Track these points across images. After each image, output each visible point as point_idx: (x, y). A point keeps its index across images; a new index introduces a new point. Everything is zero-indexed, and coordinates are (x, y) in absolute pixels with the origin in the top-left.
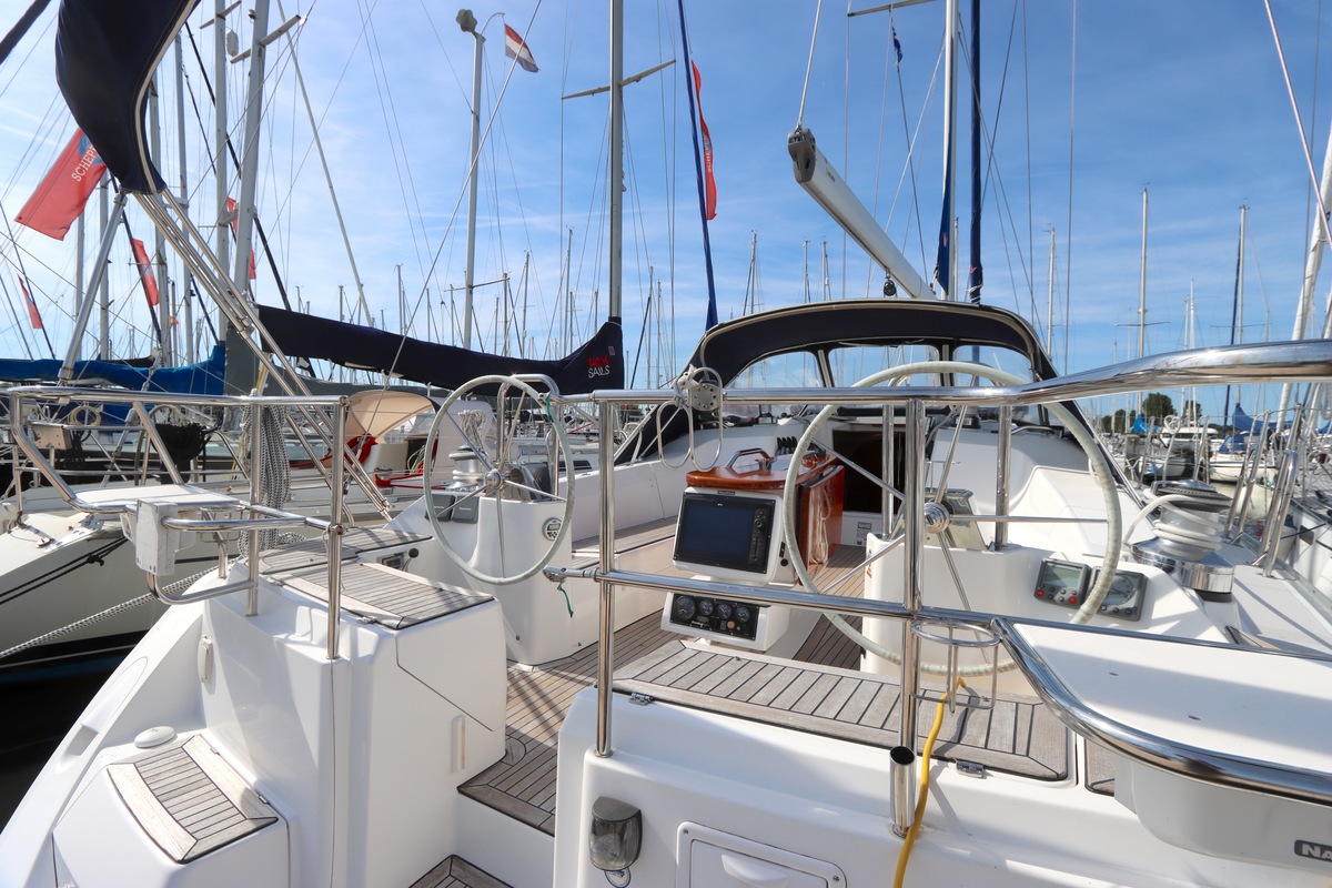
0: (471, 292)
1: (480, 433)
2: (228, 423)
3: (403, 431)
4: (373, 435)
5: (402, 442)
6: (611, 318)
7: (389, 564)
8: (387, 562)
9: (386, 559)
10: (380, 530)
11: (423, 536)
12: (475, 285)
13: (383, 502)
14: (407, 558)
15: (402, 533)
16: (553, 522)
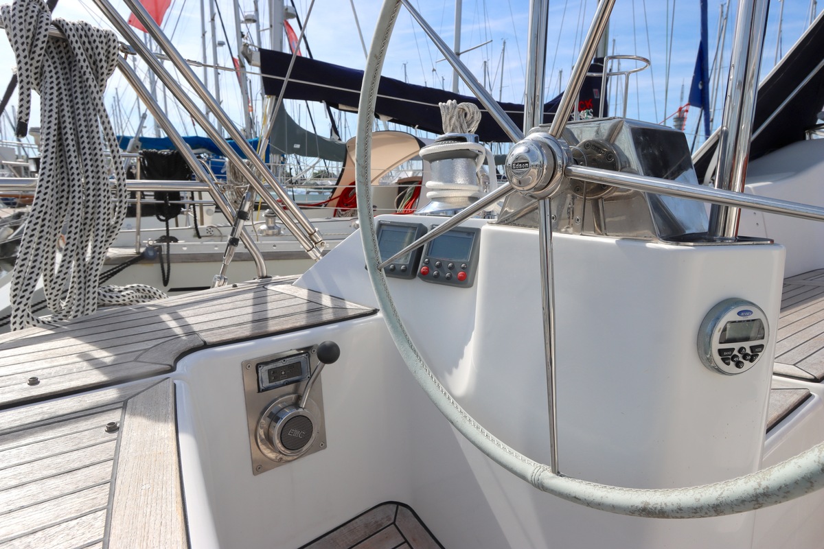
7: (274, 374)
8: (269, 371)
9: (266, 363)
10: (283, 289)
11: (359, 306)
12: (461, 52)
13: (311, 235)
14: (315, 361)
15: (321, 297)
16: (739, 314)
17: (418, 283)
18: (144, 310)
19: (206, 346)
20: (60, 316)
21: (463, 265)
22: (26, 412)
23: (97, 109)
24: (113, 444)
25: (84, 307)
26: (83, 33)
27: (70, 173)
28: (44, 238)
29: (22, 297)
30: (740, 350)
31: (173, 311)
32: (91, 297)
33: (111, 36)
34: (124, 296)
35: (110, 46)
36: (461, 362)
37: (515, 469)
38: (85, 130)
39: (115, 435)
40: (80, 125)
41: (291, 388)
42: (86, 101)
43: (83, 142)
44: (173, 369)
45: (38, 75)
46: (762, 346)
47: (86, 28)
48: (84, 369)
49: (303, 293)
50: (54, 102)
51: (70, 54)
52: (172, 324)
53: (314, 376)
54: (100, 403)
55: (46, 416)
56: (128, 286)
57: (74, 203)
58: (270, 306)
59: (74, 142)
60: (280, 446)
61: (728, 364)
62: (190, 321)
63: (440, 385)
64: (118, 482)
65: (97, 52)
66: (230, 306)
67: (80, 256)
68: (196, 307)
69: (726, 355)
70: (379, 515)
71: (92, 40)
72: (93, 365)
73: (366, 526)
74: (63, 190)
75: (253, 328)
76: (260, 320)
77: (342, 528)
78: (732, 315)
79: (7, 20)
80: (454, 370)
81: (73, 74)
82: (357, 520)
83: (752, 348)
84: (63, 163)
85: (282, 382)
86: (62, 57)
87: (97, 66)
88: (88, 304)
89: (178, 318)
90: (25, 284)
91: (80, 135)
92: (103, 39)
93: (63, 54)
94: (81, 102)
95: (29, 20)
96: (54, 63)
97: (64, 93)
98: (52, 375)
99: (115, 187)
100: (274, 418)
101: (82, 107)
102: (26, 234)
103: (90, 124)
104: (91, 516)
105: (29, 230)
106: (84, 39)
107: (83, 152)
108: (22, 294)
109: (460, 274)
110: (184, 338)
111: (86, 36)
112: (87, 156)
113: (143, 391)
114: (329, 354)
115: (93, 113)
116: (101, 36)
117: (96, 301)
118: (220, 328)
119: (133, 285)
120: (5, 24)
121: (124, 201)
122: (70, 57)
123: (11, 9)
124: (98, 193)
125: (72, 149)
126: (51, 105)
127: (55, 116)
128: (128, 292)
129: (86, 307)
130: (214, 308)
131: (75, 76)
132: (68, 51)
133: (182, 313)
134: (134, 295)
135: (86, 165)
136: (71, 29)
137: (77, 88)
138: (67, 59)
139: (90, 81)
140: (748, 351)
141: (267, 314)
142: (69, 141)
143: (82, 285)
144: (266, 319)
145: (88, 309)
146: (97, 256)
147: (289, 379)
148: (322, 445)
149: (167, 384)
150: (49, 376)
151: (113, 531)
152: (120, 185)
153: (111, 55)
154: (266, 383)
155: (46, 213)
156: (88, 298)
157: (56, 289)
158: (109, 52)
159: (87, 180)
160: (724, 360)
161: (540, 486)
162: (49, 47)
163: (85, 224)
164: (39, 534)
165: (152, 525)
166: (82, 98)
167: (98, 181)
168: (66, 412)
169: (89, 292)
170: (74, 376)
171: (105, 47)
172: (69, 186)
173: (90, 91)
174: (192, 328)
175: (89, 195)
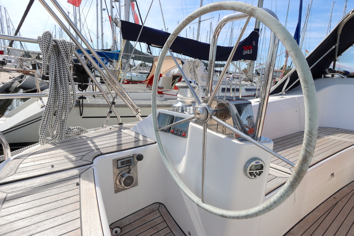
0: (200, 24)
1: (197, 72)
2: (123, 68)
3: (174, 73)
4: (161, 73)
5: (171, 76)
6: (255, 29)
7: (122, 163)
8: (121, 162)
9: (120, 160)
10: (127, 132)
11: (151, 140)
12: (201, 21)
13: (137, 110)
14: (135, 160)
15: (139, 136)
16: (256, 163)
17: (170, 134)
18: (81, 138)
19: (102, 154)
20: (54, 138)
21: (184, 131)
22: (52, 177)
23: (67, 70)
24: (78, 189)
25: (61, 135)
26: (63, 44)
27: (58, 91)
28: (50, 113)
29: (43, 133)
30: (255, 173)
31: (91, 139)
32: (64, 132)
33: (72, 44)
34: (74, 131)
35: (72, 48)
36: (182, 162)
37: (192, 199)
38: (63, 76)
39: (78, 187)
40: (62, 75)
41: (128, 167)
42: (64, 67)
43: (63, 81)
44: (92, 163)
45: (49, 59)
46: (262, 172)
47: (64, 42)
48: (66, 162)
49: (133, 134)
50: (54, 68)
51: (59, 50)
52: (91, 145)
53: (135, 164)
54: (73, 175)
55: (59, 179)
56: (75, 127)
57: (59, 99)
58: (123, 139)
59: (60, 81)
60: (123, 185)
61: (252, 176)
62: (97, 144)
63: (174, 170)
64: (81, 201)
65: (68, 50)
66: (109, 138)
67: (61, 118)
68: (98, 138)
69: (251, 174)
70: (154, 207)
71: (66, 46)
72: (69, 160)
73: (149, 210)
74: (56, 97)
75: (118, 148)
76: (119, 145)
77: (142, 210)
78: (254, 163)
79: (40, 42)
80: (179, 164)
81: (59, 57)
82: (146, 208)
83: (259, 172)
84: (56, 88)
85: (125, 165)
86: (56, 51)
87: (68, 55)
88: (63, 134)
89: (93, 143)
90: (44, 128)
91: (62, 78)
92: (70, 45)
93: (56, 50)
94: (62, 67)
95: (47, 42)
96: (54, 54)
97: (57, 66)
98: (57, 164)
99: (72, 95)
100: (122, 176)
101: (62, 69)
102: (44, 112)
103: (65, 75)
104: (76, 211)
105: (46, 111)
106: (64, 46)
107: (62, 84)
108: (43, 132)
109: (184, 134)
110: (96, 151)
111: (64, 45)
112: (64, 85)
113: (84, 171)
114: (140, 158)
115: (66, 71)
116: (69, 44)
117: (65, 133)
118: (106, 147)
119: (77, 127)
120: (39, 43)
121: (75, 100)
122: (58, 51)
123: (41, 38)
124: (67, 98)
125: (59, 83)
126: (53, 69)
127: (54, 73)
128: (75, 130)
129: (62, 135)
130: (104, 139)
131: (60, 58)
132: (58, 49)
133: (95, 140)
134: (77, 131)
135: (63, 89)
136: (58, 41)
137: (61, 62)
138: (58, 52)
139: (65, 61)
140: (258, 173)
141: (121, 142)
142: (58, 79)
143: (61, 128)
144: (121, 144)
145: (63, 136)
146: (66, 119)
147: (127, 165)
148: (136, 184)
149: (91, 169)
150: (56, 164)
151: (82, 215)
152: (74, 94)
153: (72, 51)
154: (120, 166)
155: (50, 107)
156: (63, 132)
157: (53, 129)
158: (72, 50)
159: (64, 94)
160: (250, 175)
161: (198, 205)
162: (53, 50)
163: (62, 108)
164: (64, 215)
165: (91, 214)
166: (62, 66)
167: (67, 94)
168: (64, 178)
169: (63, 130)
170: (64, 165)
171: (70, 48)
172: (58, 96)
173: (65, 64)
174: (98, 147)
175: (64, 96)
